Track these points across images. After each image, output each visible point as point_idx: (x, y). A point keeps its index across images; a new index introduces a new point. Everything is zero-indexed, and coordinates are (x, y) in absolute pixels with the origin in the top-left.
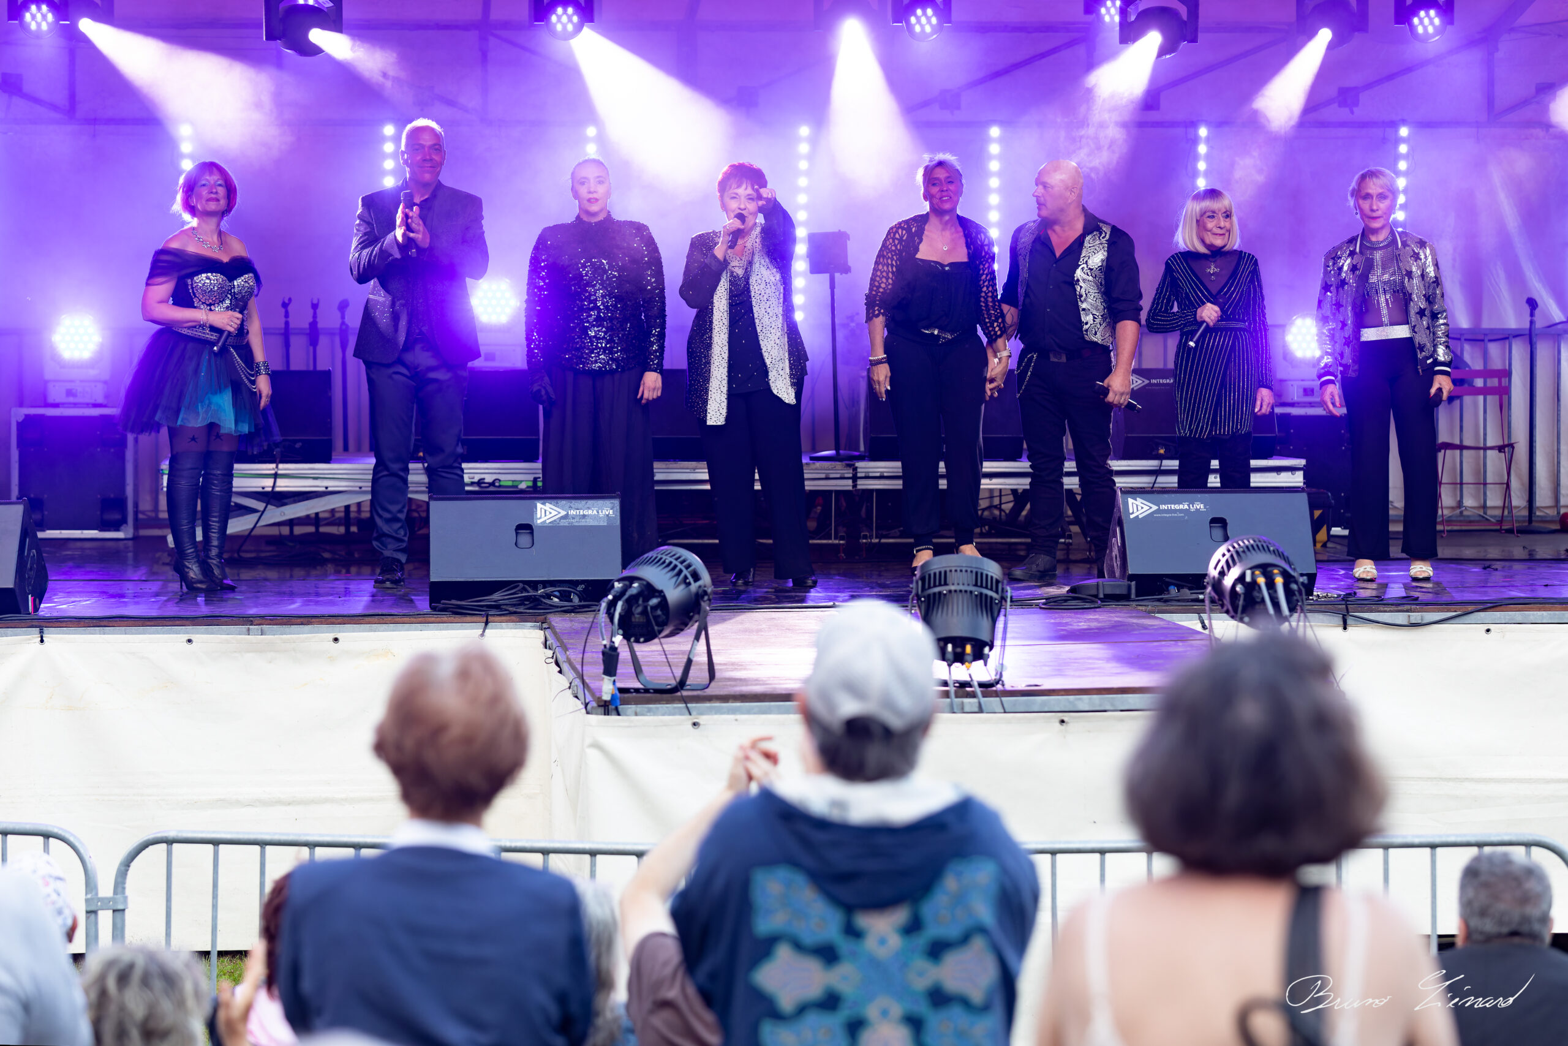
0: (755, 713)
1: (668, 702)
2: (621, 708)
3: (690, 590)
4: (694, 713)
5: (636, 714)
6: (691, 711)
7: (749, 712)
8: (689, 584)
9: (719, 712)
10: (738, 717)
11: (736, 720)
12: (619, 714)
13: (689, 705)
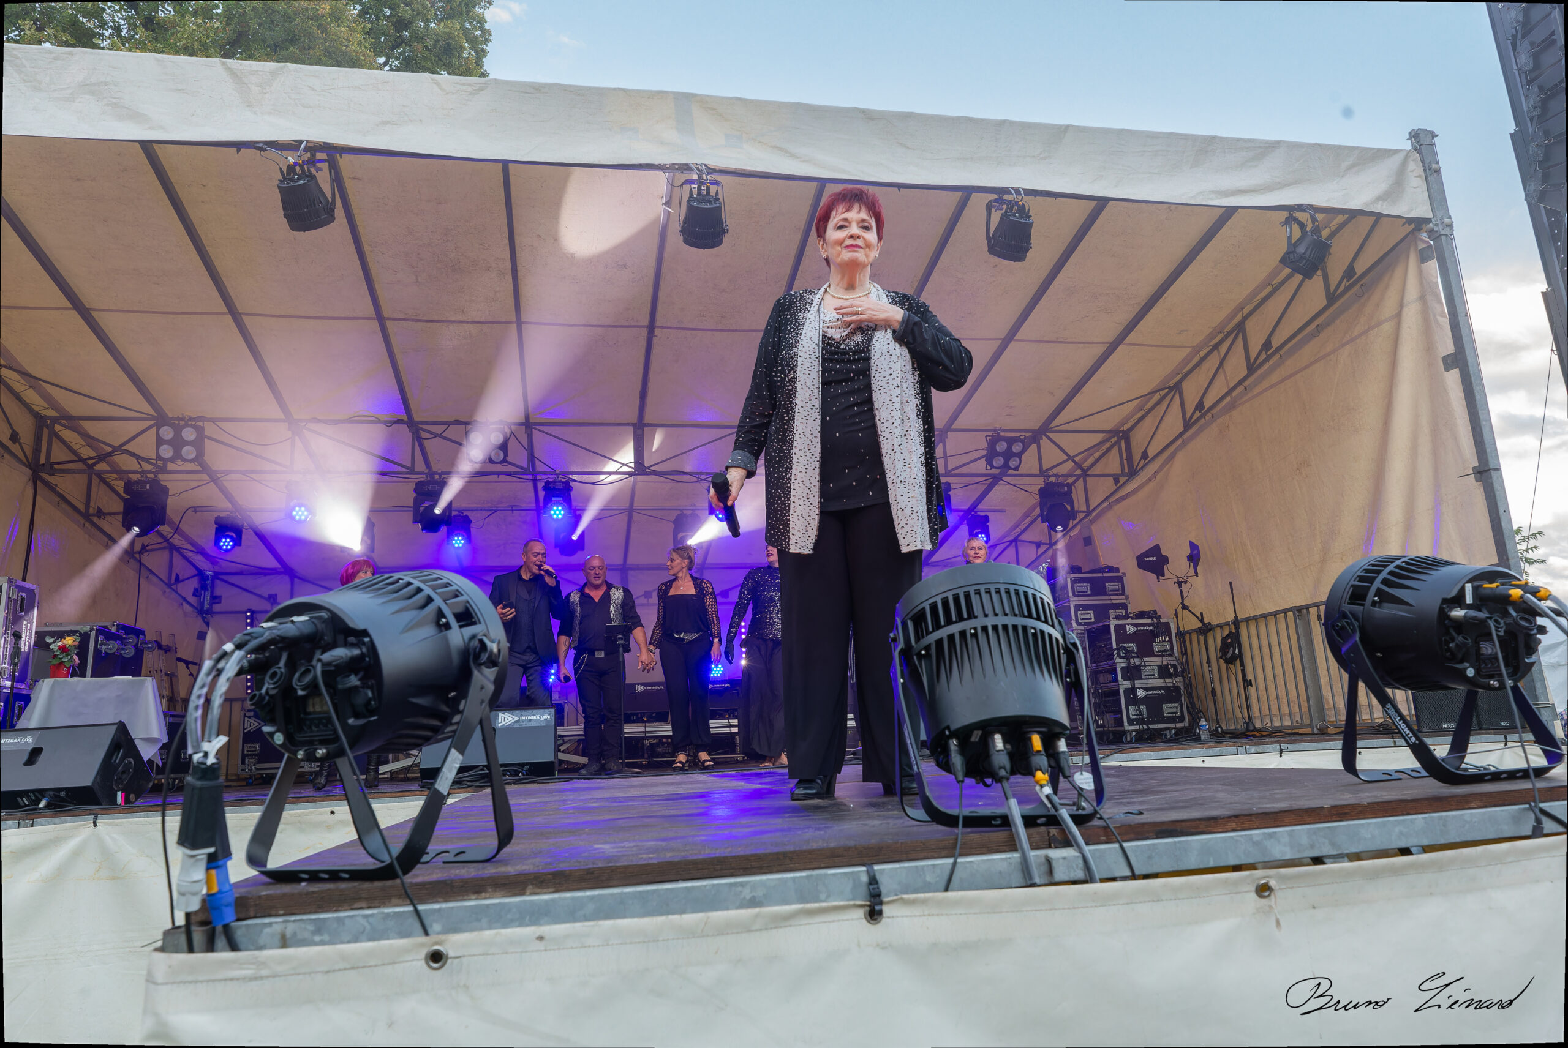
0: (586, 919)
1: (373, 901)
2: (241, 929)
3: (446, 641)
4: (435, 927)
5: (284, 942)
6: (427, 922)
7: (572, 915)
8: (447, 626)
9: (501, 919)
10: (547, 930)
11: (541, 938)
12: (234, 947)
13: (420, 907)
